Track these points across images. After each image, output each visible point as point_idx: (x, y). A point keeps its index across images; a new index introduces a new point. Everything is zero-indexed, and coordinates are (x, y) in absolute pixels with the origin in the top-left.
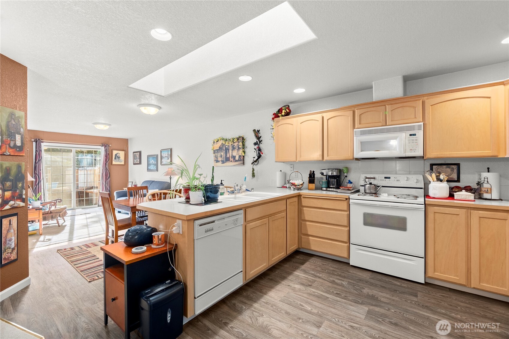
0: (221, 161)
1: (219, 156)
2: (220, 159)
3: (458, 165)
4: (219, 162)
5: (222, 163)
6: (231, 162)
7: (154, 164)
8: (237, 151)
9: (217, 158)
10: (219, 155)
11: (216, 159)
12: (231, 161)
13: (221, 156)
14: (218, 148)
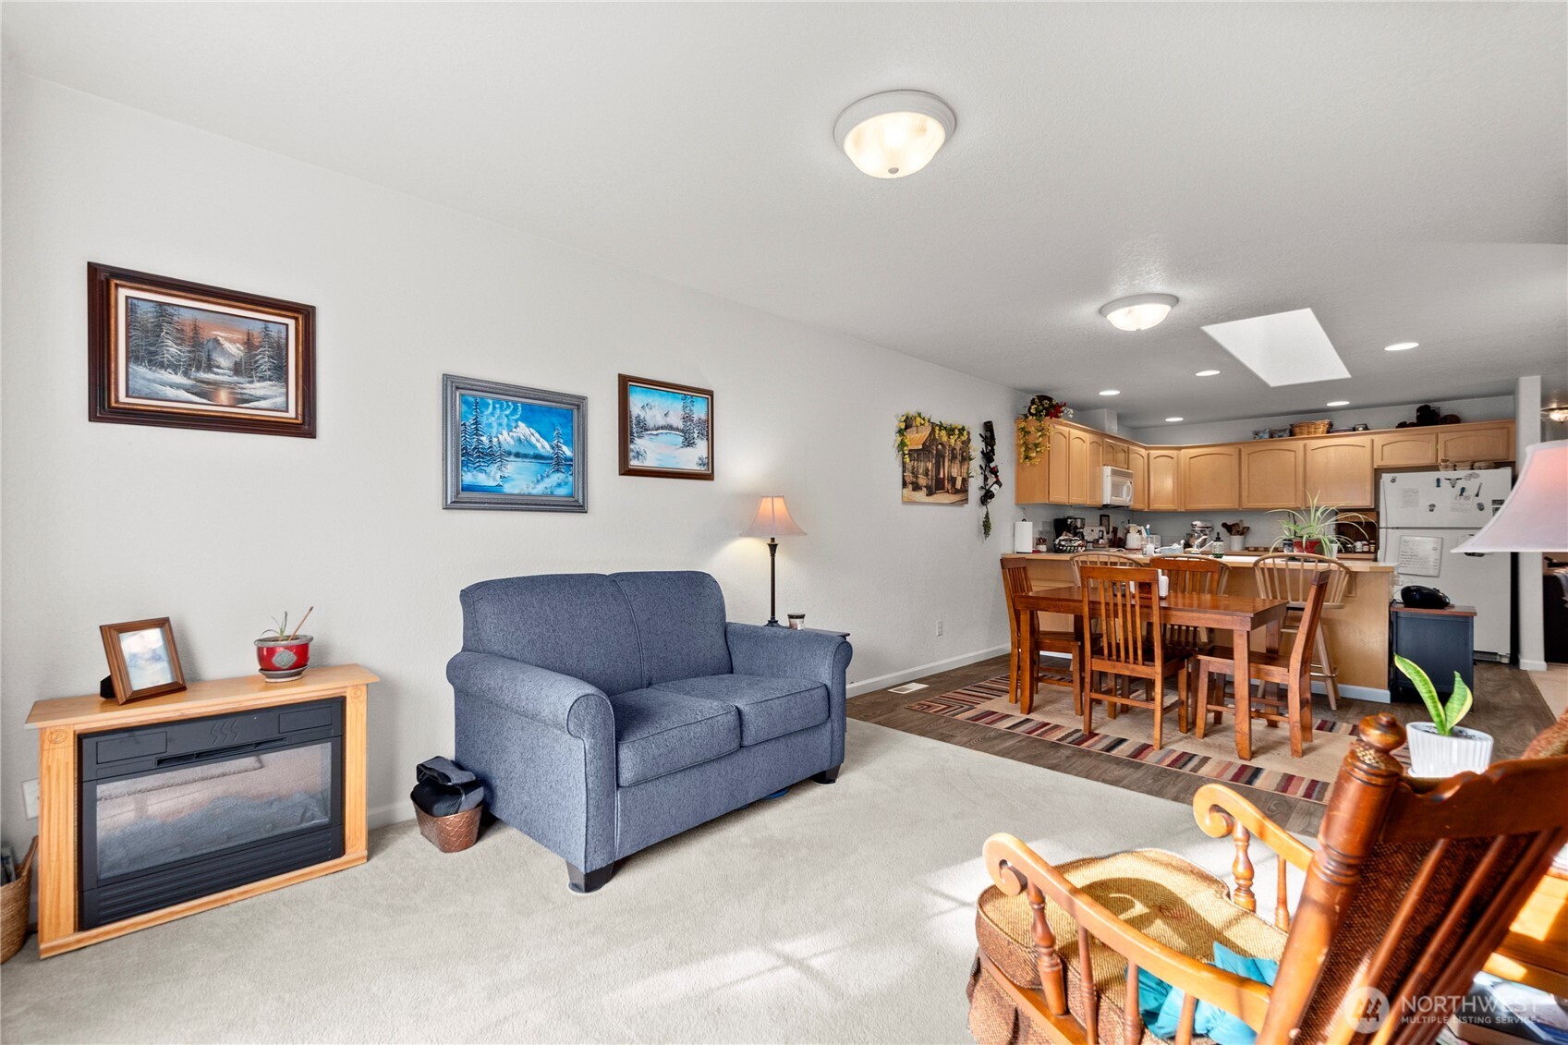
0: (926, 487)
1: (921, 471)
2: (922, 481)
3: (1108, 516)
4: (921, 489)
5: (927, 495)
6: (947, 494)
7: (538, 457)
8: (959, 465)
9: (917, 477)
10: (921, 467)
11: (914, 480)
12: (948, 492)
13: (926, 474)
14: (921, 447)
